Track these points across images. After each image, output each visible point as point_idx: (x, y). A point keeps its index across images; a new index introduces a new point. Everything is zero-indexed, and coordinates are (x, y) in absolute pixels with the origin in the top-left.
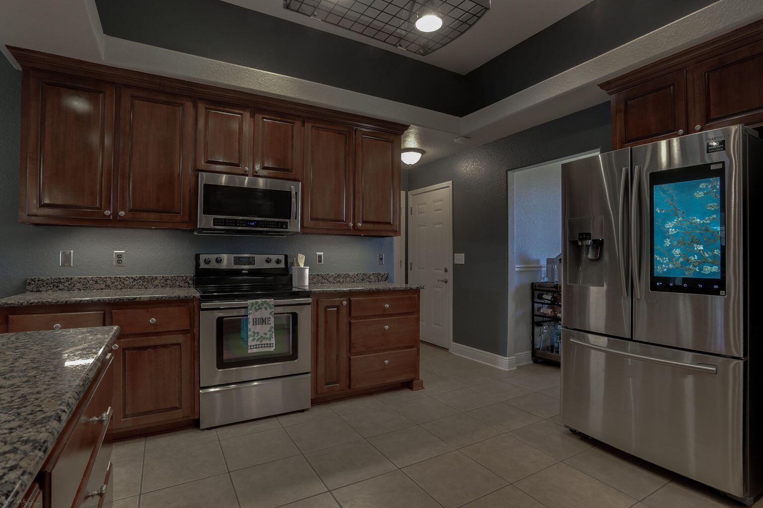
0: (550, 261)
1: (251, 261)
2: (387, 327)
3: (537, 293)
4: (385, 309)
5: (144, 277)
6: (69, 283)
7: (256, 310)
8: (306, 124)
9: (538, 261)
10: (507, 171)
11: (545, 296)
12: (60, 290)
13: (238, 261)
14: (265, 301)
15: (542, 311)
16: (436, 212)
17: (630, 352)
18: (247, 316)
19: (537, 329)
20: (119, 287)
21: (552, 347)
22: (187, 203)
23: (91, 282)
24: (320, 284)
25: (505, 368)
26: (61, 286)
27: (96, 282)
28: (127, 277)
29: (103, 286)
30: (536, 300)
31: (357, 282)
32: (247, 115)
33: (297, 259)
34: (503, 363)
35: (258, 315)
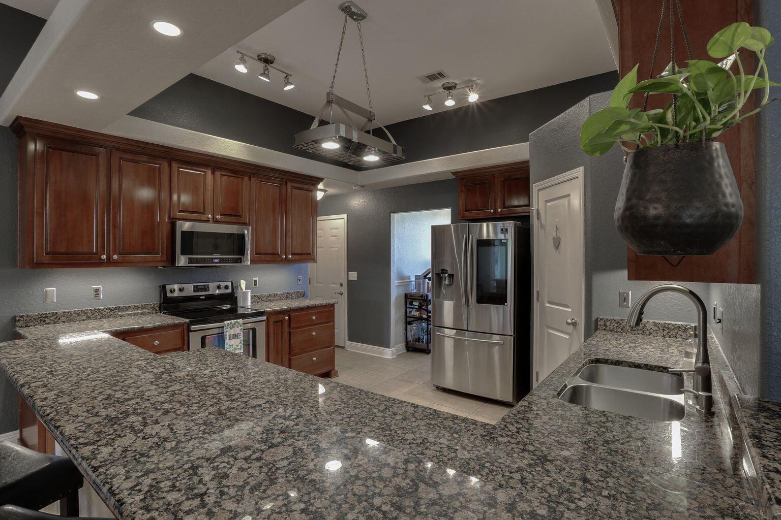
0: (417, 277)
1: (206, 289)
2: (314, 333)
3: (409, 301)
4: (313, 320)
5: (119, 307)
6: (55, 317)
7: (231, 328)
8: (252, 179)
9: (409, 277)
10: (390, 213)
11: (414, 303)
12: (46, 323)
13: (197, 289)
14: (237, 321)
15: (412, 314)
16: (333, 238)
17: (467, 337)
18: (225, 333)
19: (409, 327)
20: (99, 317)
21: (419, 339)
22: (165, 245)
23: (74, 315)
24: (256, 303)
25: (389, 357)
26: (47, 321)
27: (79, 314)
28: (105, 308)
29: (84, 317)
30: (408, 306)
32: (209, 172)
33: (240, 285)
34: (388, 353)
35: (232, 332)
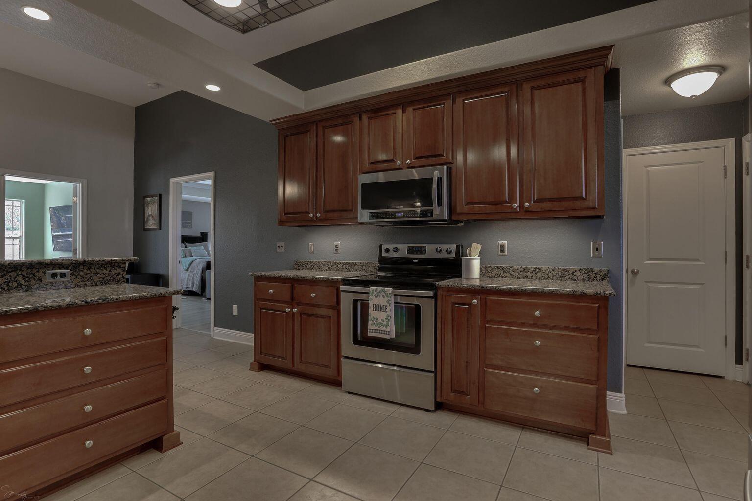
1: (422, 251)
2: (538, 342)
4: (537, 318)
5: (349, 262)
7: (376, 297)
13: (411, 251)
14: (384, 290)
18: (368, 301)
31: (552, 279)
33: (471, 250)
35: (377, 302)
